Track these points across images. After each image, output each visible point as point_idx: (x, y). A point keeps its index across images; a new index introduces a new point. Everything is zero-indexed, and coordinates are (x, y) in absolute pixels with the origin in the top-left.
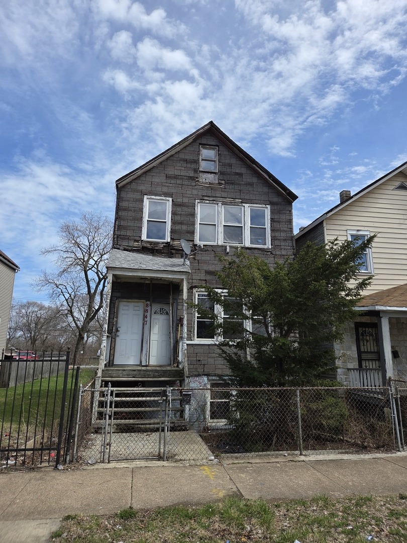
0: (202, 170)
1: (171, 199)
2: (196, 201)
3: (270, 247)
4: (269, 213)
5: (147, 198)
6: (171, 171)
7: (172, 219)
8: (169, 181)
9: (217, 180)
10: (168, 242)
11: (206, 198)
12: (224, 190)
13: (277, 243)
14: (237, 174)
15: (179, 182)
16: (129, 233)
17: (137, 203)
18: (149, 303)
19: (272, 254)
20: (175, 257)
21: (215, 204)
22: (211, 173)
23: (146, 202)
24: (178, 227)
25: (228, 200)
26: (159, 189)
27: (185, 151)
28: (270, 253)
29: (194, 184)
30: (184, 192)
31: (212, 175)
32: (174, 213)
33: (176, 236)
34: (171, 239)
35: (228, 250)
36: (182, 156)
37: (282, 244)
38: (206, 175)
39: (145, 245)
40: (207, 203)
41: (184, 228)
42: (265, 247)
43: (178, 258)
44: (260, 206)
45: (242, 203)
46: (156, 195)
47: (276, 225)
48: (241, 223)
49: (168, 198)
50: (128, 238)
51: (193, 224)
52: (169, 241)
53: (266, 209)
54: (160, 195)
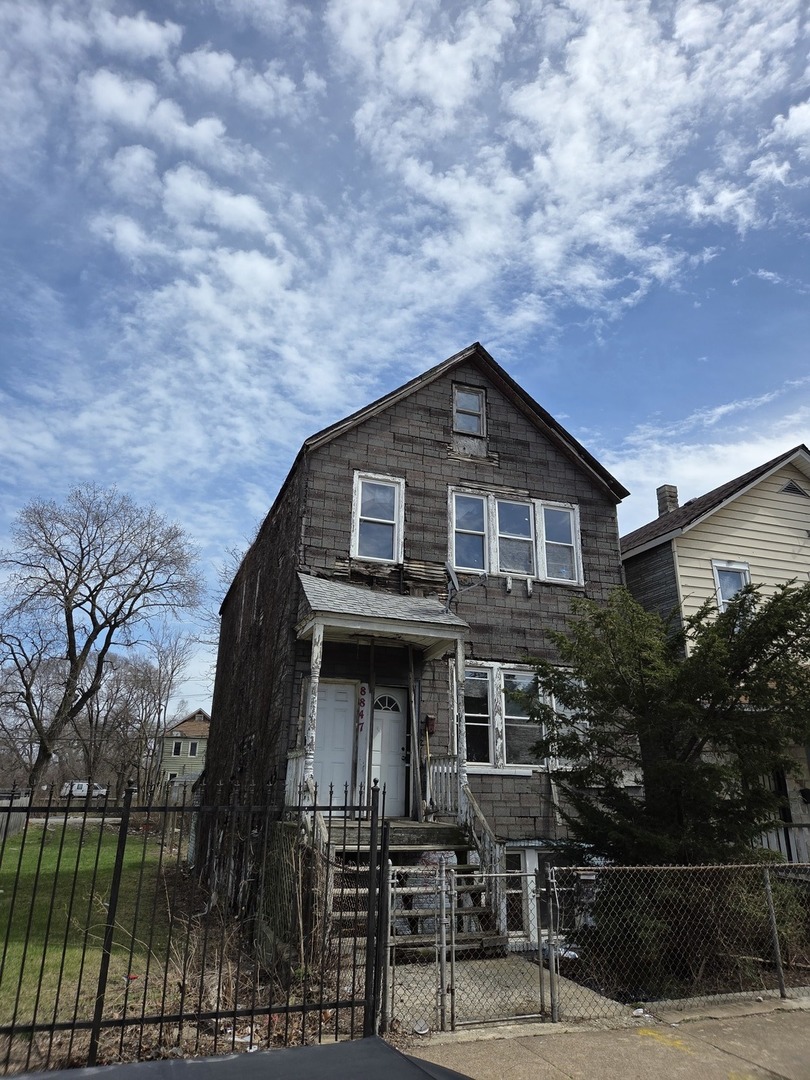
0: (457, 430)
1: (403, 481)
2: (450, 487)
3: (583, 584)
4: (578, 520)
5: (360, 477)
6: (402, 428)
7: (405, 520)
8: (399, 447)
9: (484, 450)
10: (399, 565)
11: (466, 484)
12: (497, 470)
13: (594, 576)
14: (519, 442)
15: (417, 449)
16: (327, 543)
17: (341, 484)
18: (366, 685)
19: (586, 596)
20: (414, 595)
21: (482, 495)
22: (474, 437)
23: (357, 484)
24: (417, 536)
25: (506, 490)
26: (381, 460)
27: (427, 393)
28: (582, 595)
29: (444, 455)
30: (427, 469)
31: (476, 442)
32: (409, 509)
33: (414, 554)
34: (405, 558)
35: (509, 586)
36: (421, 401)
37: (604, 578)
38: (464, 441)
39: (357, 568)
40: (468, 493)
41: (429, 537)
42: (574, 583)
43: (419, 596)
44: (562, 504)
45: (530, 496)
46: (376, 471)
47: (592, 544)
48: (529, 535)
49: (397, 480)
50: (324, 553)
51: (445, 532)
52: (401, 562)
53: (571, 512)
54: (383, 472)
